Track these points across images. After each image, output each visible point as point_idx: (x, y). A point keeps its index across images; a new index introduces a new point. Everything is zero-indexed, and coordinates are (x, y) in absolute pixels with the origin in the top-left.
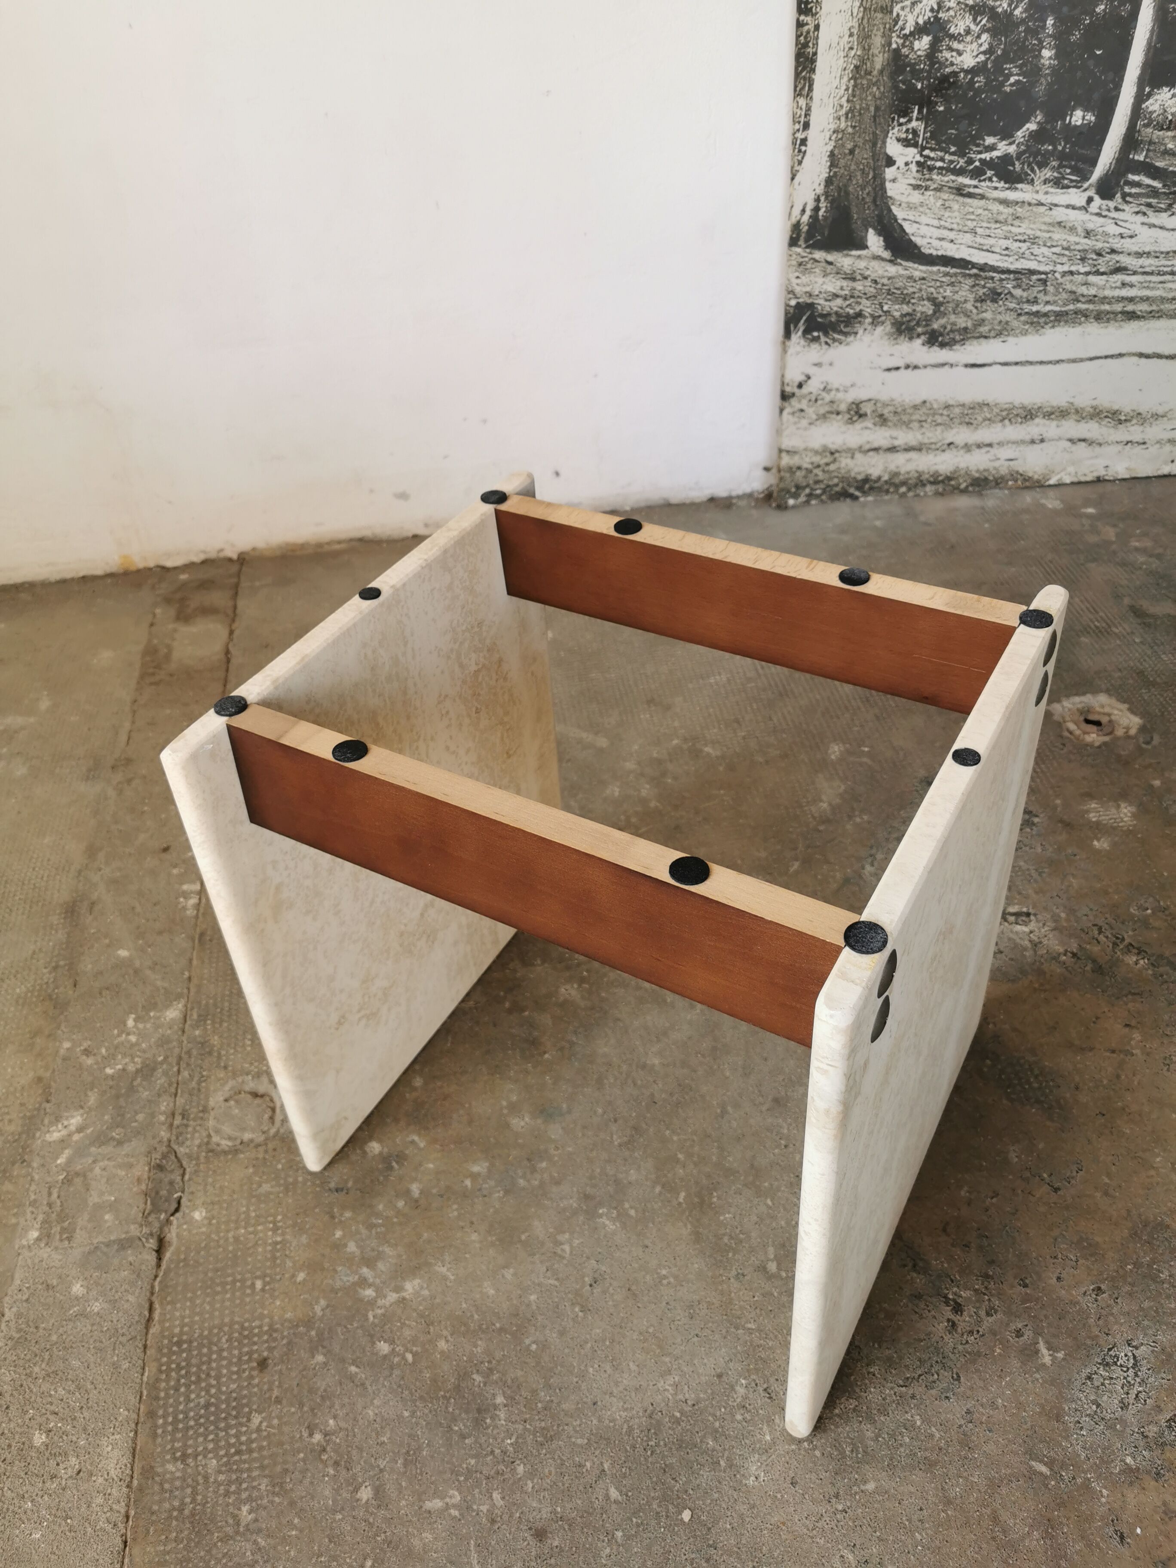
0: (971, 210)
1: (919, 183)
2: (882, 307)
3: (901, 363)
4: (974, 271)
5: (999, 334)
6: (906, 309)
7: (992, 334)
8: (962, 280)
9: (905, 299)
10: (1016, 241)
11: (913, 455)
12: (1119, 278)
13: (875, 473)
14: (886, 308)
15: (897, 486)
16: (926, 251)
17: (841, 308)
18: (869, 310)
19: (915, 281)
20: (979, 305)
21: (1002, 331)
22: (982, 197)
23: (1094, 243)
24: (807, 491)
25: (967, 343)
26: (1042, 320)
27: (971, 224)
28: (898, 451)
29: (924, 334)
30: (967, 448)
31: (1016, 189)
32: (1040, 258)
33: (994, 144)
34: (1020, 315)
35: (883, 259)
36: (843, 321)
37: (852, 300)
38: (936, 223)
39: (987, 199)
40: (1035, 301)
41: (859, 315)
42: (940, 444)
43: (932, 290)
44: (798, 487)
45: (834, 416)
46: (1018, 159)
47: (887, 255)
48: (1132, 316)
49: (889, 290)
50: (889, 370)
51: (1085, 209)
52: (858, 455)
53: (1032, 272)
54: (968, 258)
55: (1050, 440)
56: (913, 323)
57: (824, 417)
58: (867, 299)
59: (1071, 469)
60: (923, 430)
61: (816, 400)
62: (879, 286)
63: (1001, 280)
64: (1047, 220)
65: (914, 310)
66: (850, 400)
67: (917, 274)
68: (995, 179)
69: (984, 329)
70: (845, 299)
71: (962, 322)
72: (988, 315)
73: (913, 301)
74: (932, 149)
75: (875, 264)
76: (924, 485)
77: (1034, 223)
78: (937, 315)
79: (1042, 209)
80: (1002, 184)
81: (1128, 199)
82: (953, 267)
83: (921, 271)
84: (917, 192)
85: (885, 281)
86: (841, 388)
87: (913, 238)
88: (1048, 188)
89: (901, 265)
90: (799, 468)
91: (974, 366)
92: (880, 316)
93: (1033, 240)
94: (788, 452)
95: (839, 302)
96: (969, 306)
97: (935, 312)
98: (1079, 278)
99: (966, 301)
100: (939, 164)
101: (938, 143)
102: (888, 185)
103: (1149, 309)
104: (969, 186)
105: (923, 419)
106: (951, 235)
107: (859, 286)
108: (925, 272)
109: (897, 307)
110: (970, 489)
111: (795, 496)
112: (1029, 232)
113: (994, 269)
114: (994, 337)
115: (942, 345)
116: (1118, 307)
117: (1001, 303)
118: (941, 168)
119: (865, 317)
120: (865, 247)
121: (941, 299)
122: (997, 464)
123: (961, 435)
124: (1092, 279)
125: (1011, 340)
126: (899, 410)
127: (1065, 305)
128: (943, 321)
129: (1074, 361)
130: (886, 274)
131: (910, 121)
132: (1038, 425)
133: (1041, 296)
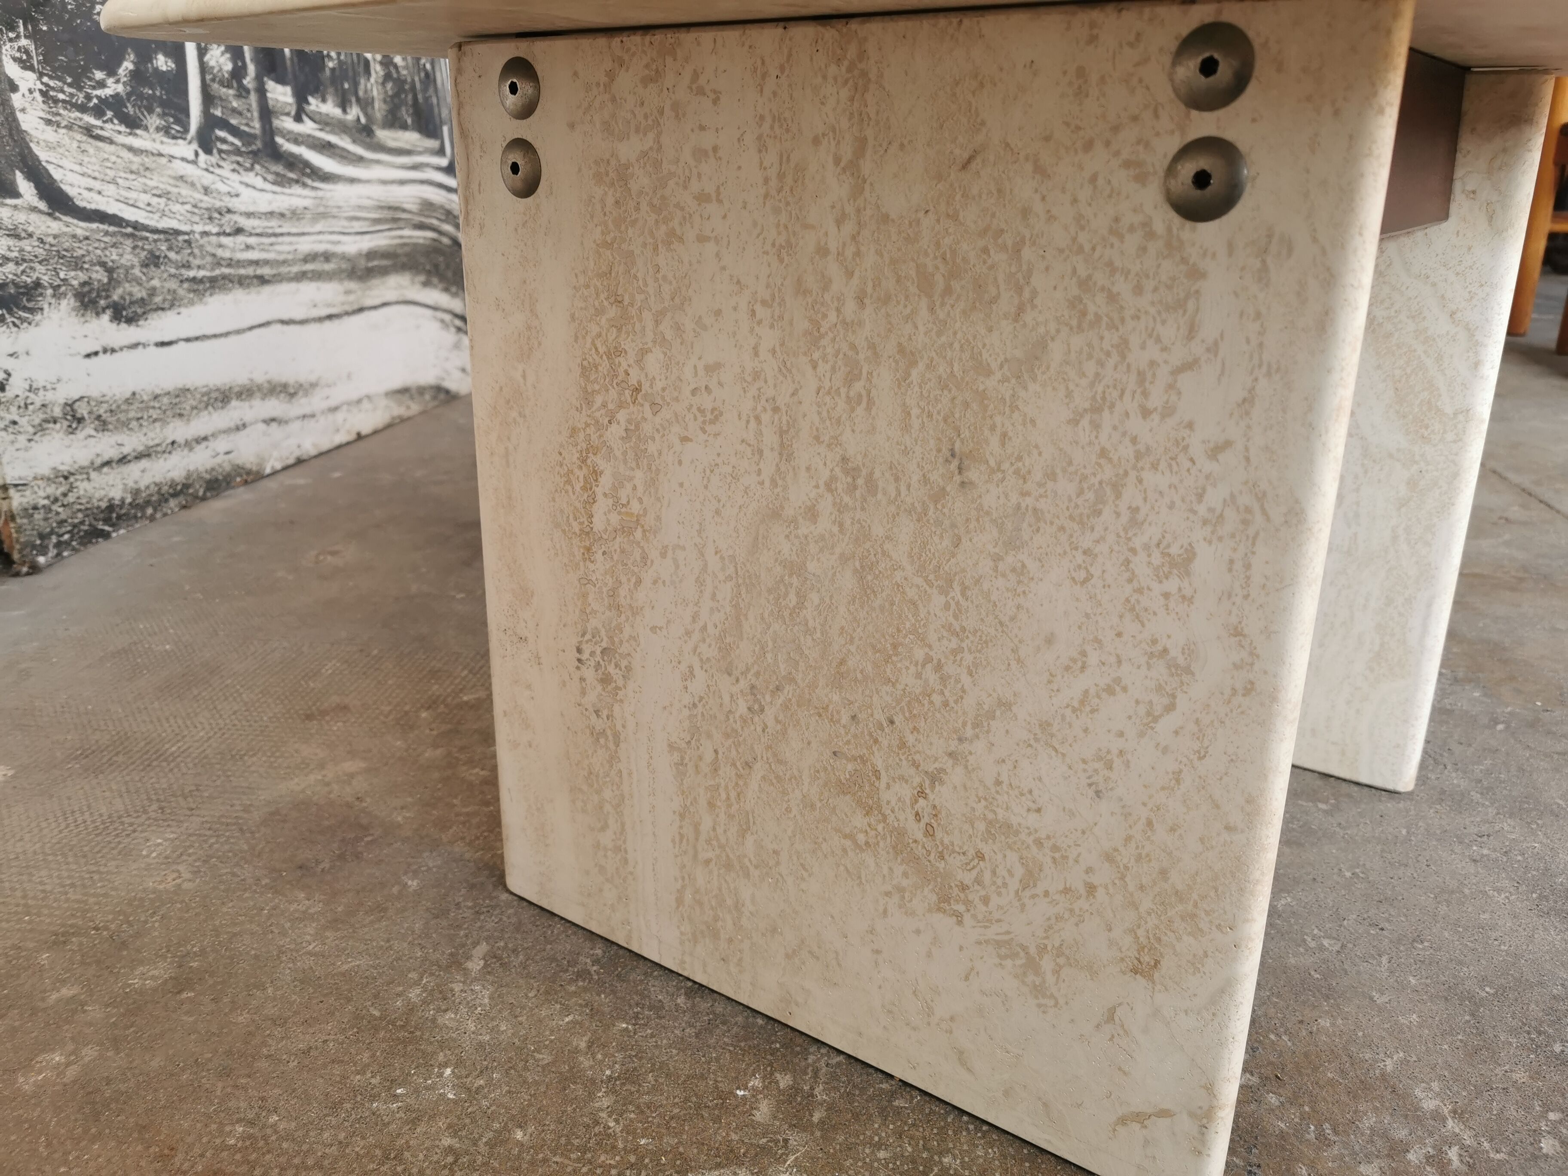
0: (106, 156)
1: (50, 117)
2: (58, 274)
3: (98, 348)
4: (129, 230)
5: (172, 306)
6: (82, 276)
7: (166, 305)
8: (122, 240)
9: (77, 264)
10: (154, 195)
11: (144, 463)
12: (240, 239)
13: (116, 494)
14: (62, 275)
15: (142, 507)
16: (81, 204)
17: (15, 275)
18: (46, 278)
19: (80, 242)
20: (145, 270)
21: (173, 303)
22: (111, 142)
23: (213, 201)
24: (54, 539)
25: (149, 316)
26: (201, 287)
27: (111, 173)
28: (130, 461)
29: (108, 307)
30: (189, 445)
31: (136, 135)
32: (178, 216)
33: (104, 80)
34: (182, 281)
35: (41, 212)
36: (23, 294)
37: (25, 265)
38: (77, 168)
39: (116, 144)
40: (187, 266)
41: (37, 284)
42: (164, 445)
43: (99, 252)
44: (42, 536)
45: (51, 425)
46: (129, 100)
47: (42, 206)
48: (263, 281)
49: (58, 251)
50: (88, 356)
51: (194, 162)
52: (94, 475)
53: (177, 232)
54: (120, 214)
55: (251, 424)
56: (94, 295)
57: (40, 428)
58: (40, 262)
59: (275, 454)
60: (145, 430)
61: (26, 406)
62: (47, 247)
63: (155, 241)
64: (170, 172)
65: (90, 278)
66: (62, 401)
67: (80, 232)
68: (116, 121)
69: (158, 299)
70: (17, 264)
71: (139, 293)
72: (155, 283)
73: (86, 266)
74: (51, 77)
75: (34, 217)
76: (166, 501)
77: (162, 176)
78: (113, 283)
79: (164, 160)
80: (122, 128)
81: (223, 155)
82: (110, 224)
83: (82, 228)
84: (49, 128)
85: (50, 240)
86: (49, 386)
87: (63, 187)
88: (159, 136)
89: (60, 220)
90: (35, 508)
91: (163, 344)
92: (59, 286)
93: (165, 195)
94: (16, 486)
95: (11, 267)
96: (137, 272)
97: (111, 279)
98: (213, 239)
99: (133, 267)
100: (61, 96)
101: (54, 70)
102: (20, 116)
103: (274, 272)
104: (96, 127)
105: (139, 415)
106: (97, 185)
107: (27, 245)
108: (86, 230)
109: (73, 273)
110: (208, 494)
111: (43, 550)
112: (162, 186)
113: (146, 228)
114: (170, 309)
115: (130, 321)
116: (250, 271)
117: (162, 267)
118: (64, 101)
119: (45, 288)
120: (17, 195)
121: (111, 264)
122: (219, 460)
123: (178, 431)
124: (224, 240)
125: (183, 310)
126: (114, 407)
127: (213, 269)
128: (120, 291)
129: (239, 332)
130: (50, 231)
131: (18, 37)
132: (235, 408)
133: (191, 259)
